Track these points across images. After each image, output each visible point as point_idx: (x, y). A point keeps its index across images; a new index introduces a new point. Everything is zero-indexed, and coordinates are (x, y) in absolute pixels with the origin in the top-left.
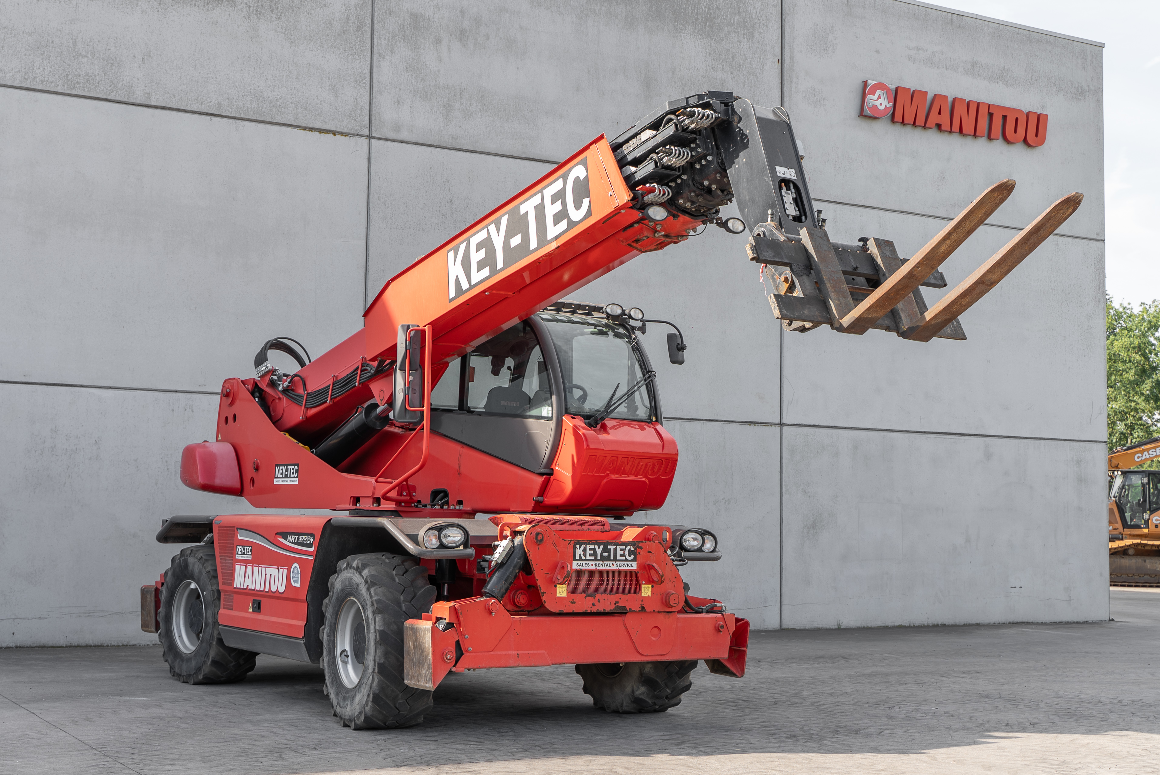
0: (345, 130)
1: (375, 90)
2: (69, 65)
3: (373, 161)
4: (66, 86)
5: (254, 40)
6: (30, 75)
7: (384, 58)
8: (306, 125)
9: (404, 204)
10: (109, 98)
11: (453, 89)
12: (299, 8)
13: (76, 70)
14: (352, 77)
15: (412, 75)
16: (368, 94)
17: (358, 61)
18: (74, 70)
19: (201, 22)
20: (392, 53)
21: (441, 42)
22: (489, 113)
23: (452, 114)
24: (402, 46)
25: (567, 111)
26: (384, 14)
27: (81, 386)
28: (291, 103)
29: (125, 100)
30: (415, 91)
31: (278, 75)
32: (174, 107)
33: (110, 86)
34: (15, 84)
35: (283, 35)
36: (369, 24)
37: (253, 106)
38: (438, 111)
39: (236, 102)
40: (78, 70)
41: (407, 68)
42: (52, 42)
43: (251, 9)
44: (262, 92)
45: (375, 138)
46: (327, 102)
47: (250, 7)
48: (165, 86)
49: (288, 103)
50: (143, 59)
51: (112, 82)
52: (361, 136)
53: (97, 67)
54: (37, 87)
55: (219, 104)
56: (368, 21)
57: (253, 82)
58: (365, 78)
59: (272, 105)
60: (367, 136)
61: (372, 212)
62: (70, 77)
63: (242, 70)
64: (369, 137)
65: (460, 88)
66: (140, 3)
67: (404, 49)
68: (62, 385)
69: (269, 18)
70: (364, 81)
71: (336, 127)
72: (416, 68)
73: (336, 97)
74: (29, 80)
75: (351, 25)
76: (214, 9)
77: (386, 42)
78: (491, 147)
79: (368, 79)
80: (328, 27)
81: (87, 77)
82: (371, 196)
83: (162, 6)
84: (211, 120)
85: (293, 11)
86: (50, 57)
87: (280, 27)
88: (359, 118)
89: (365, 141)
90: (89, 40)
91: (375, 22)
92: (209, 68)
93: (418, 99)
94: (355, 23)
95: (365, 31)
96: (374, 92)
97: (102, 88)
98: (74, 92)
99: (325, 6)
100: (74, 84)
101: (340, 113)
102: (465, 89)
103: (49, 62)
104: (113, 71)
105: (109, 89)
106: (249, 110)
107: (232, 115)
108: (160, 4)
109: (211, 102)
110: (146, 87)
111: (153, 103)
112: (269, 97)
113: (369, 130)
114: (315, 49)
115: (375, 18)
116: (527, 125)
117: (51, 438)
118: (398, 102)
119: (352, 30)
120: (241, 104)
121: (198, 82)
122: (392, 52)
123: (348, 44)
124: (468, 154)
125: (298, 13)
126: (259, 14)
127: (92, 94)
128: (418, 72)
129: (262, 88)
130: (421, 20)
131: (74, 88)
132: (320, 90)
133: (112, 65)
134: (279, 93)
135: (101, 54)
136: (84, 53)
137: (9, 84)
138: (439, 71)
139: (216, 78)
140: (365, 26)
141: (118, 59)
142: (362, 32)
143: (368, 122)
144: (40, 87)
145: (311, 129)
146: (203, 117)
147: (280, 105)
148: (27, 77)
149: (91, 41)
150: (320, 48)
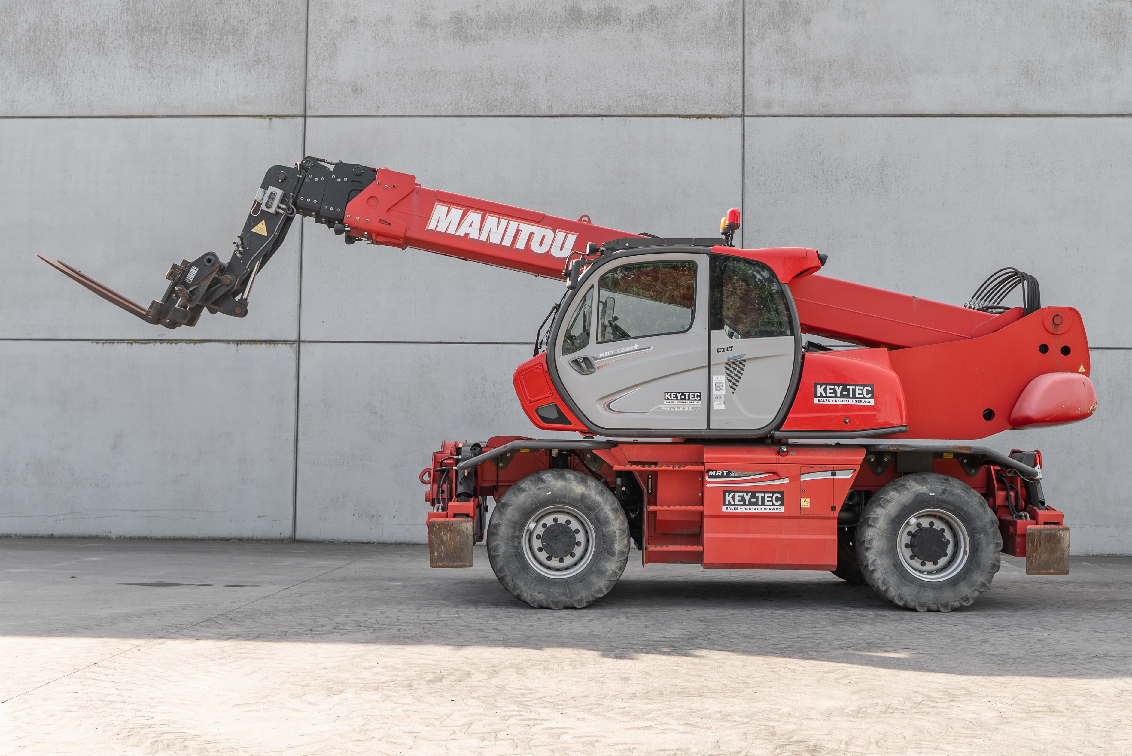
0: (720, 113)
1: (747, 74)
2: (488, 93)
3: (746, 137)
4: (486, 110)
5: (637, 49)
6: (459, 105)
7: (755, 45)
8: (685, 114)
9: (777, 170)
10: (520, 114)
11: (822, 62)
12: (676, 15)
14: (726, 66)
15: (782, 56)
16: (741, 79)
17: (731, 52)
18: (492, 97)
19: (592, 41)
20: (763, 40)
21: (809, 22)
22: (859, 79)
23: (822, 85)
24: (772, 32)
25: (941, 65)
26: (755, 7)
27: (504, 343)
28: (671, 97)
29: (533, 114)
30: (785, 69)
31: (659, 75)
32: (572, 114)
33: (520, 105)
34: (448, 114)
35: (663, 41)
36: (740, 18)
37: (638, 104)
38: (808, 85)
39: (623, 102)
40: (495, 96)
41: (777, 51)
42: (475, 77)
43: (634, 23)
44: (645, 91)
45: (748, 116)
46: (703, 91)
47: (633, 21)
48: (563, 98)
49: (668, 97)
50: (546, 79)
51: (521, 101)
52: (736, 116)
53: (509, 91)
54: (464, 114)
55: (609, 106)
56: (740, 16)
57: (638, 84)
58: (738, 65)
59: (654, 101)
60: (741, 115)
61: (746, 181)
62: (489, 102)
63: (628, 75)
64: (743, 116)
65: (830, 61)
66: (542, 34)
67: (774, 34)
68: (489, 343)
69: (650, 28)
70: (737, 68)
71: (712, 112)
72: (785, 49)
73: (712, 85)
74: (459, 109)
75: (724, 21)
76: (603, 29)
77: (757, 31)
78: (862, 109)
79: (741, 66)
80: (702, 27)
81: (502, 101)
82: (746, 167)
83: (560, 34)
84: (603, 120)
85: (671, 18)
86: (473, 89)
87: (660, 34)
88: (733, 101)
89: (739, 120)
90: (503, 71)
91: (746, 15)
92: (600, 78)
93: (789, 76)
94: (727, 19)
95: (737, 24)
96: (746, 76)
97: (514, 107)
98: (492, 114)
99: (700, 9)
100: (493, 107)
101: (715, 99)
102: (834, 61)
103: (473, 93)
104: (522, 93)
105: (519, 107)
106: (635, 107)
107: (620, 114)
108: (558, 33)
109: (602, 105)
110: (548, 101)
111: (554, 114)
112: (651, 95)
113: (743, 110)
114: (692, 48)
115: (746, 12)
116: (899, 84)
117: (482, 384)
118: (769, 82)
119: (724, 26)
120: (628, 104)
121: (591, 91)
122: (763, 38)
123: (722, 39)
124: (839, 119)
125: (675, 19)
126: (642, 26)
127: (507, 114)
128: (788, 53)
129: (645, 88)
130: (790, 6)
131: (492, 110)
132: (697, 82)
133: (522, 87)
134: (660, 90)
135: (513, 80)
136: (499, 82)
137: (444, 114)
138: (808, 49)
139: (606, 85)
140: (737, 20)
141: (526, 82)
142: (734, 26)
143: (741, 103)
144: (467, 114)
145: (689, 116)
146: (596, 119)
147: (661, 100)
148: (456, 107)
149: (504, 71)
150: (695, 46)
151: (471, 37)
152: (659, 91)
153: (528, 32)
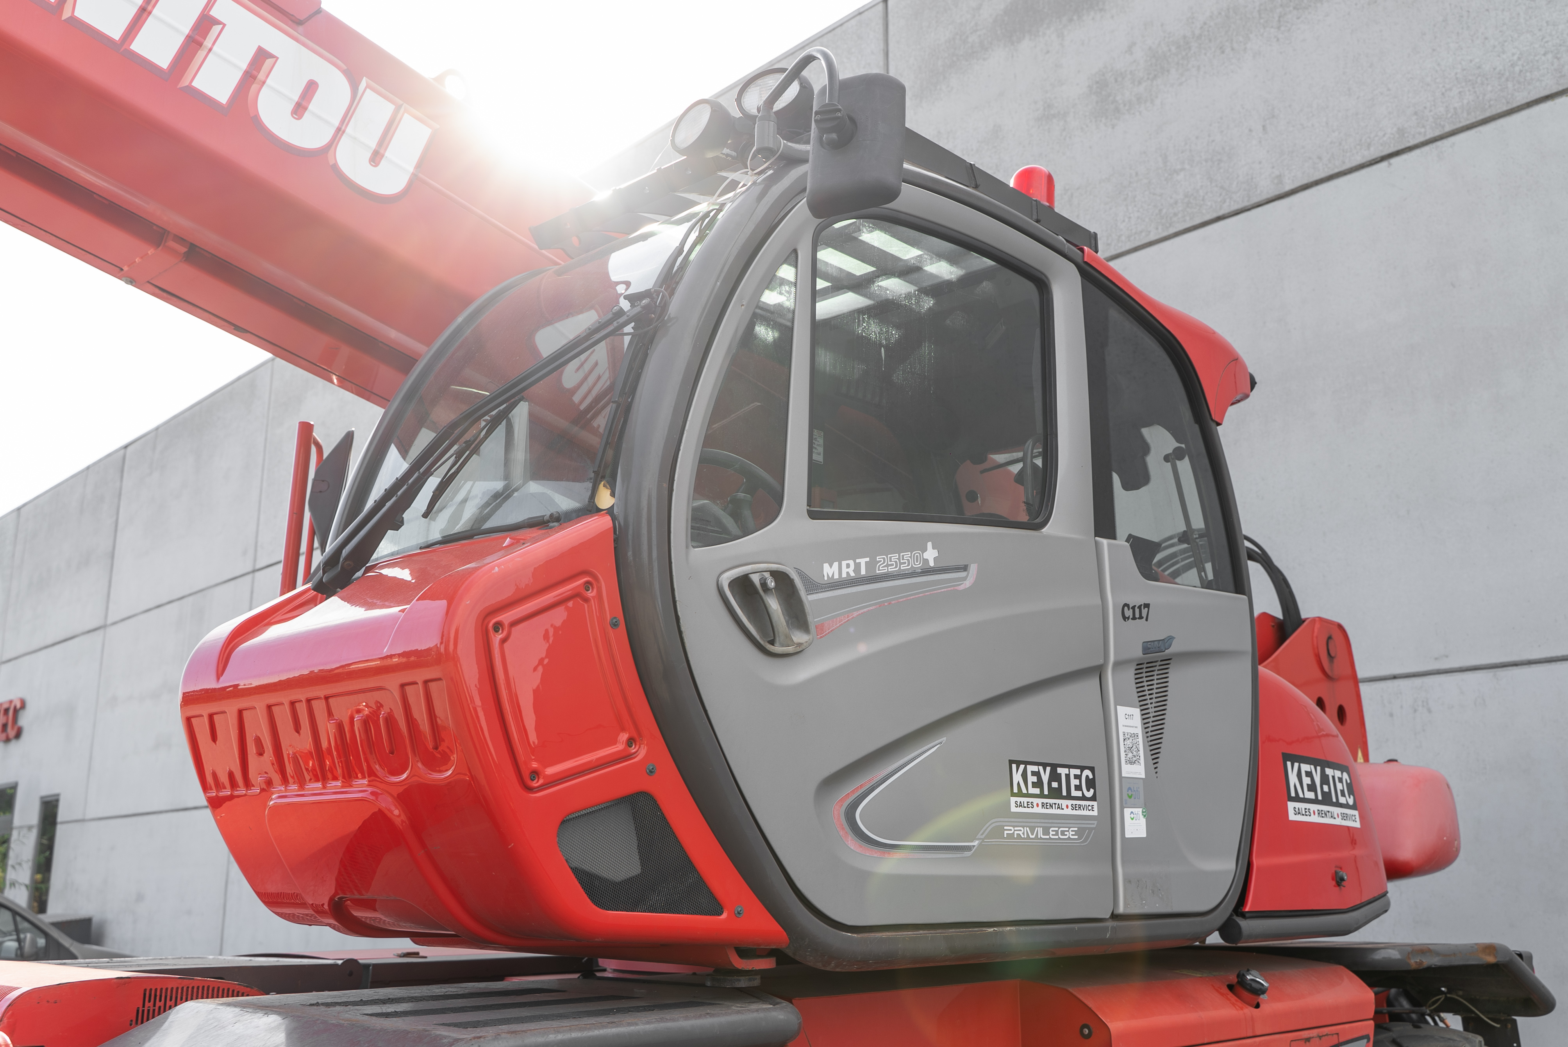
2: (1161, 195)
4: (1160, 227)
10: (1221, 213)
13: (1171, 198)
18: (1169, 199)
28: (1544, 55)
29: (1246, 204)
33: (1221, 195)
37: (1465, 102)
39: (1431, 111)
40: (1174, 196)
42: (1137, 174)
44: (1479, 68)
48: (1302, 151)
49: (1537, 58)
50: (1264, 127)
51: (1222, 187)
53: (1198, 177)
55: (1401, 131)
57: (1460, 58)
59: (1503, 79)
62: (1164, 211)
63: (1434, 50)
66: (1249, 45)
81: (1186, 200)
83: (1283, 28)
86: (1135, 197)
90: (1183, 144)
92: (1373, 81)
97: (1209, 204)
98: (1172, 230)
103: (1135, 206)
105: (1219, 200)
108: (1279, 28)
109: (1384, 135)
110: (1273, 167)
111: (1288, 187)
112: (1495, 69)
120: (1442, 109)
121: (1357, 114)
127: (1198, 221)
129: (1478, 60)
133: (1220, 161)
134: (1515, 51)
135: (1203, 154)
136: (1179, 167)
139: (1389, 90)
141: (1227, 149)
147: (1521, 71)
149: (1186, 144)
151: (1125, 105)
152: (1513, 54)
153: (1223, 52)
